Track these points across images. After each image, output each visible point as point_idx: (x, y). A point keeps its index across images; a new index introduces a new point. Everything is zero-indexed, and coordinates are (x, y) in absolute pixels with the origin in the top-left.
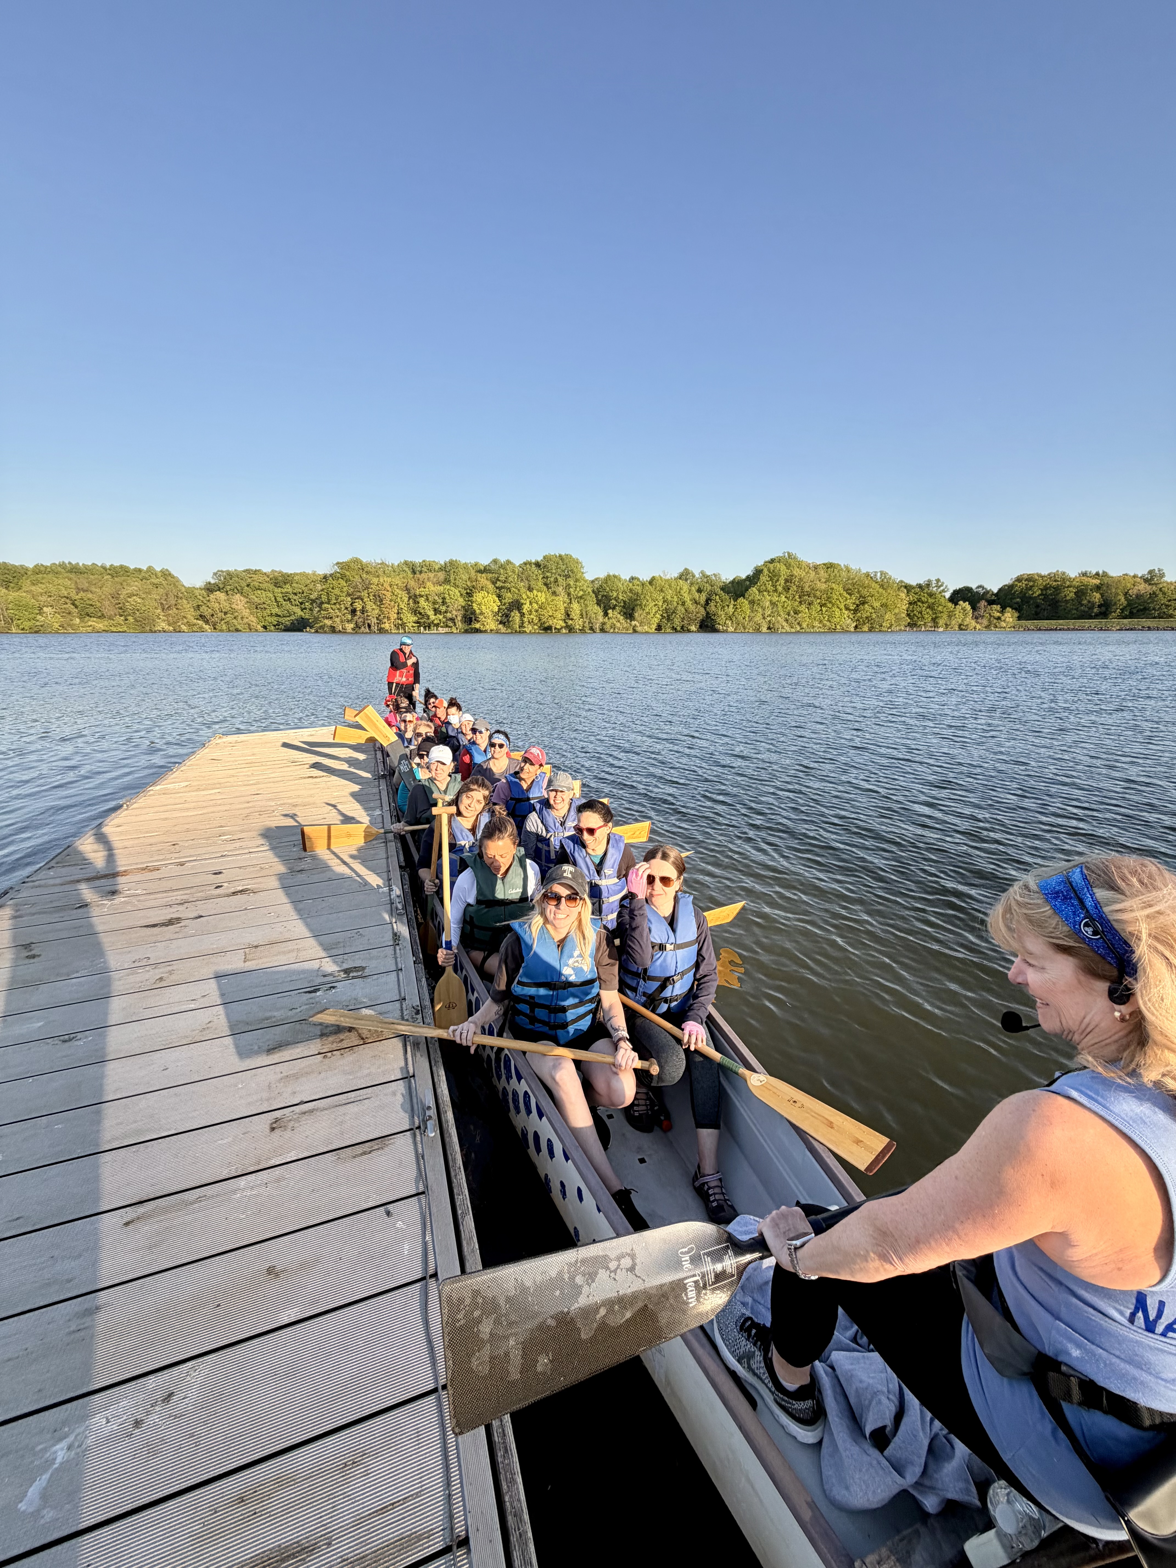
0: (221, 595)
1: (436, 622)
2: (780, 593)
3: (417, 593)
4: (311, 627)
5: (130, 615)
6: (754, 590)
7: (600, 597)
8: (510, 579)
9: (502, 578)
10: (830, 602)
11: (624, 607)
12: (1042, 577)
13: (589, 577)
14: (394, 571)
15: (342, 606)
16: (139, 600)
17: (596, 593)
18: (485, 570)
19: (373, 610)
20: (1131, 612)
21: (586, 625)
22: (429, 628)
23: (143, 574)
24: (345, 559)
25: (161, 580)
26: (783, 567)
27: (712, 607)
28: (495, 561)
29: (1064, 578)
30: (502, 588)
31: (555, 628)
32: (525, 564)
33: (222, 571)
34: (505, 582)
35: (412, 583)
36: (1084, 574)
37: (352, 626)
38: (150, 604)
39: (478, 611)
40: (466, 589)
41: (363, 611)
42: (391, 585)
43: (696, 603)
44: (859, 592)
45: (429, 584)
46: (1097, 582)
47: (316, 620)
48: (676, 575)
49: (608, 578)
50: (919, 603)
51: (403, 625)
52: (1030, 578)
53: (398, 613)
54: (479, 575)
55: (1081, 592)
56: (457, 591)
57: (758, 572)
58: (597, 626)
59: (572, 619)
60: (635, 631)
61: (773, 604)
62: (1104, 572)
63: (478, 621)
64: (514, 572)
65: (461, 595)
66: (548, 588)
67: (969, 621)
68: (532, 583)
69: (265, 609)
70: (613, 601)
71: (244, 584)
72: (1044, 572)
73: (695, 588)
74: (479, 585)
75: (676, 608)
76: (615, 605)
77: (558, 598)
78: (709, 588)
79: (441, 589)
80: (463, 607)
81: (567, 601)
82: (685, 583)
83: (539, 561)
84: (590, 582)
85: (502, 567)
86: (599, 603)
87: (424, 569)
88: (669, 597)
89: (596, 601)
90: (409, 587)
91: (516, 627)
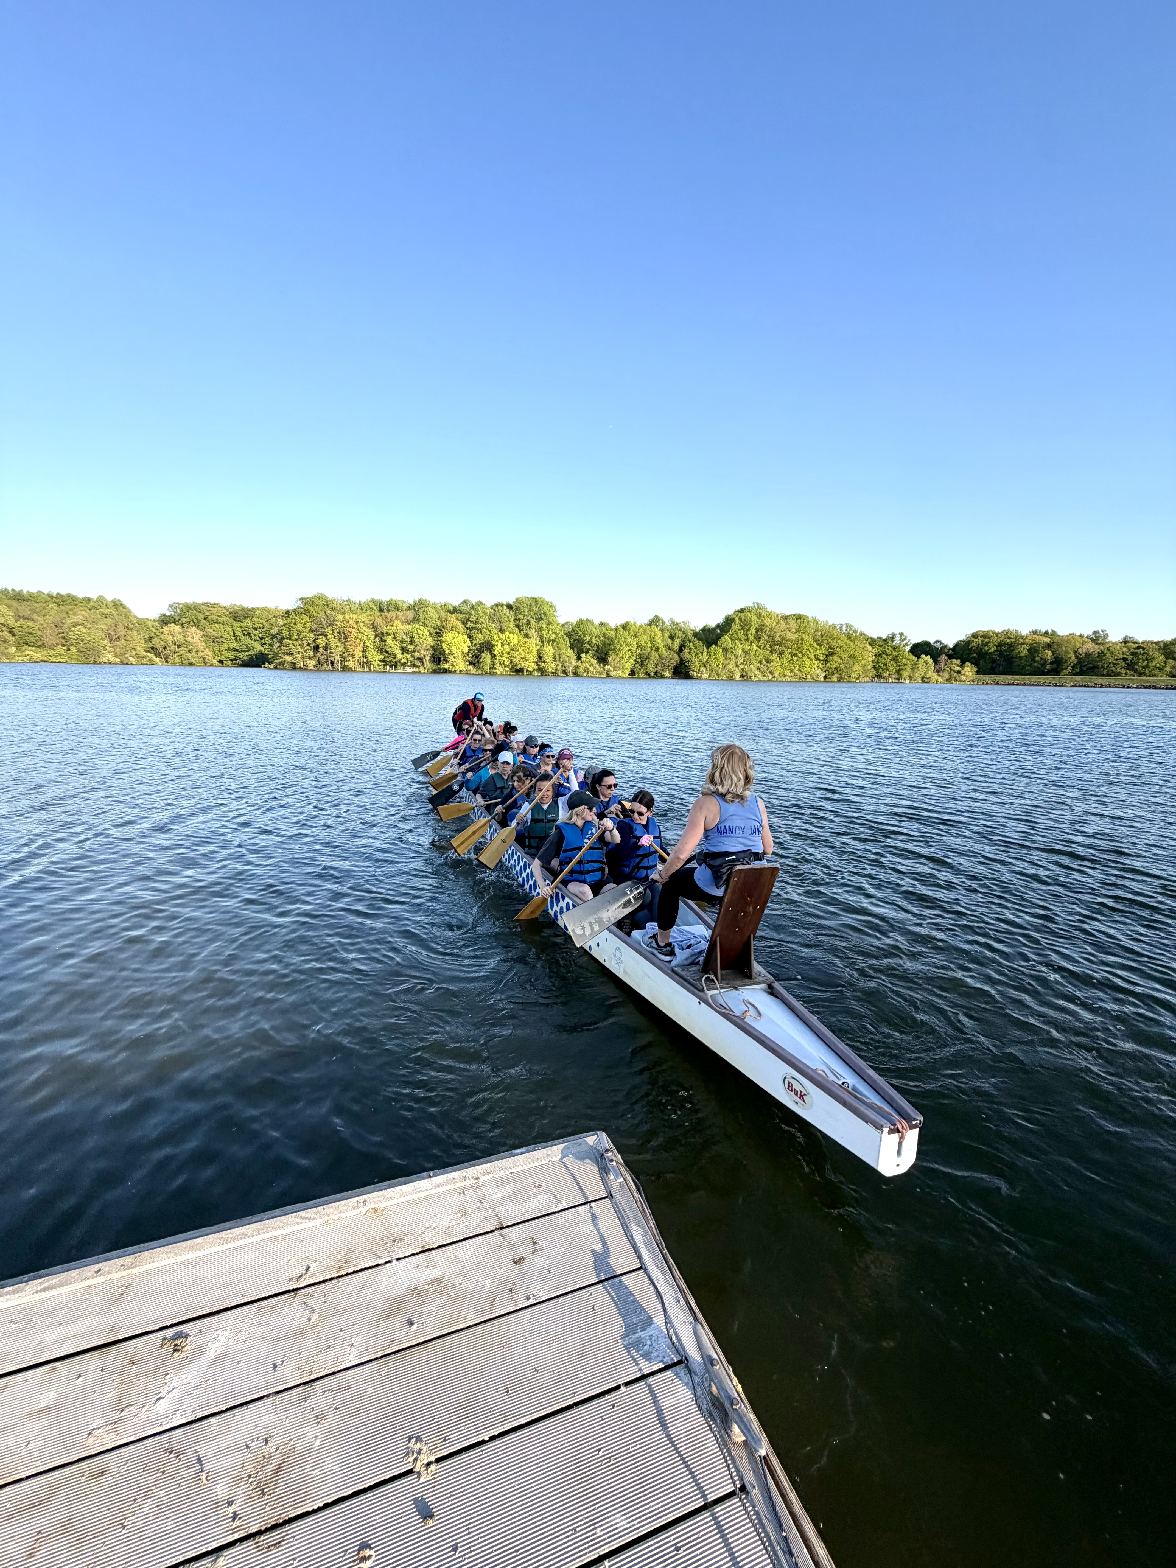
0: (176, 628)
1: (403, 661)
2: (751, 643)
3: (385, 631)
4: (270, 663)
5: (72, 645)
6: (726, 638)
7: (572, 641)
8: (482, 620)
9: (473, 619)
10: (801, 652)
11: (597, 651)
12: (997, 634)
13: (561, 620)
14: (362, 609)
15: (304, 642)
16: (84, 630)
17: (569, 635)
18: (455, 610)
19: (337, 648)
20: (1081, 670)
21: (559, 668)
22: (396, 666)
23: (92, 604)
24: (309, 594)
25: (112, 610)
26: (754, 617)
27: (686, 654)
28: (465, 602)
29: (1018, 637)
30: (473, 628)
31: (527, 671)
32: (497, 605)
33: (178, 604)
34: (476, 623)
35: (379, 621)
36: (1035, 632)
37: (314, 662)
38: (97, 634)
39: (447, 652)
40: (435, 629)
41: (326, 648)
42: (357, 622)
43: (670, 649)
44: (828, 644)
45: (397, 623)
46: (1047, 640)
47: (276, 655)
48: (647, 622)
49: (580, 622)
50: (884, 656)
51: (368, 663)
52: (985, 635)
53: (363, 651)
54: (449, 615)
55: (1033, 650)
56: (426, 631)
57: (729, 621)
58: (570, 670)
59: (544, 662)
60: (608, 676)
61: (746, 653)
62: (1053, 631)
63: (447, 662)
64: (485, 613)
65: (430, 634)
66: (520, 631)
67: (932, 674)
68: (504, 625)
69: (223, 643)
70: (586, 645)
71: (201, 616)
72: (999, 629)
73: (667, 635)
74: (449, 625)
75: (649, 654)
76: (589, 649)
77: (529, 640)
78: (681, 634)
79: (409, 627)
80: (432, 647)
81: (540, 643)
82: (656, 630)
83: (511, 603)
84: (563, 626)
85: (473, 607)
86: (572, 647)
87: (392, 608)
88: (643, 643)
89: (568, 645)
90: (375, 624)
91: (487, 668)
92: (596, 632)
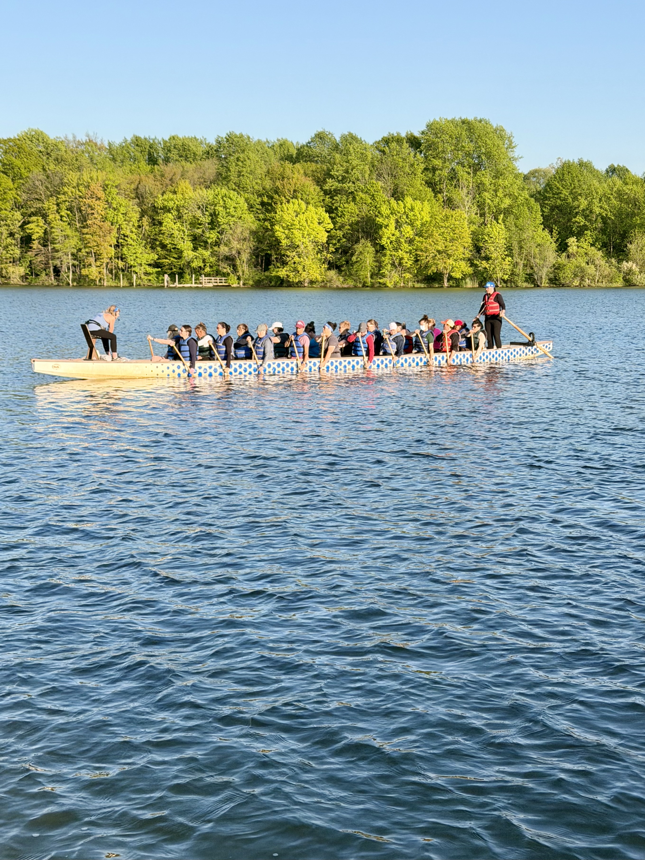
1: (195, 264)
3: (160, 202)
8: (356, 173)
9: (338, 171)
11: (603, 231)
14: (114, 160)
17: (540, 197)
18: (301, 156)
21: (520, 270)
22: (181, 275)
28: (320, 137)
30: (337, 191)
31: (450, 278)
32: (387, 141)
34: (343, 180)
35: (148, 183)
37: (21, 270)
39: (284, 242)
40: (260, 195)
41: (45, 241)
42: (105, 187)
45: (184, 185)
51: (127, 270)
53: (117, 246)
54: (288, 165)
56: (242, 200)
58: (544, 273)
59: (487, 258)
60: (629, 284)
63: (284, 263)
64: (363, 157)
65: (251, 207)
66: (436, 192)
68: (403, 181)
70: (580, 219)
74: (289, 188)
76: (585, 228)
77: (456, 213)
79: (208, 194)
80: (254, 233)
81: (478, 219)
83: (417, 134)
84: (526, 178)
85: (336, 148)
86: (547, 223)
87: (174, 155)
89: (540, 219)
90: (141, 190)
91: (366, 274)
92: (600, 188)
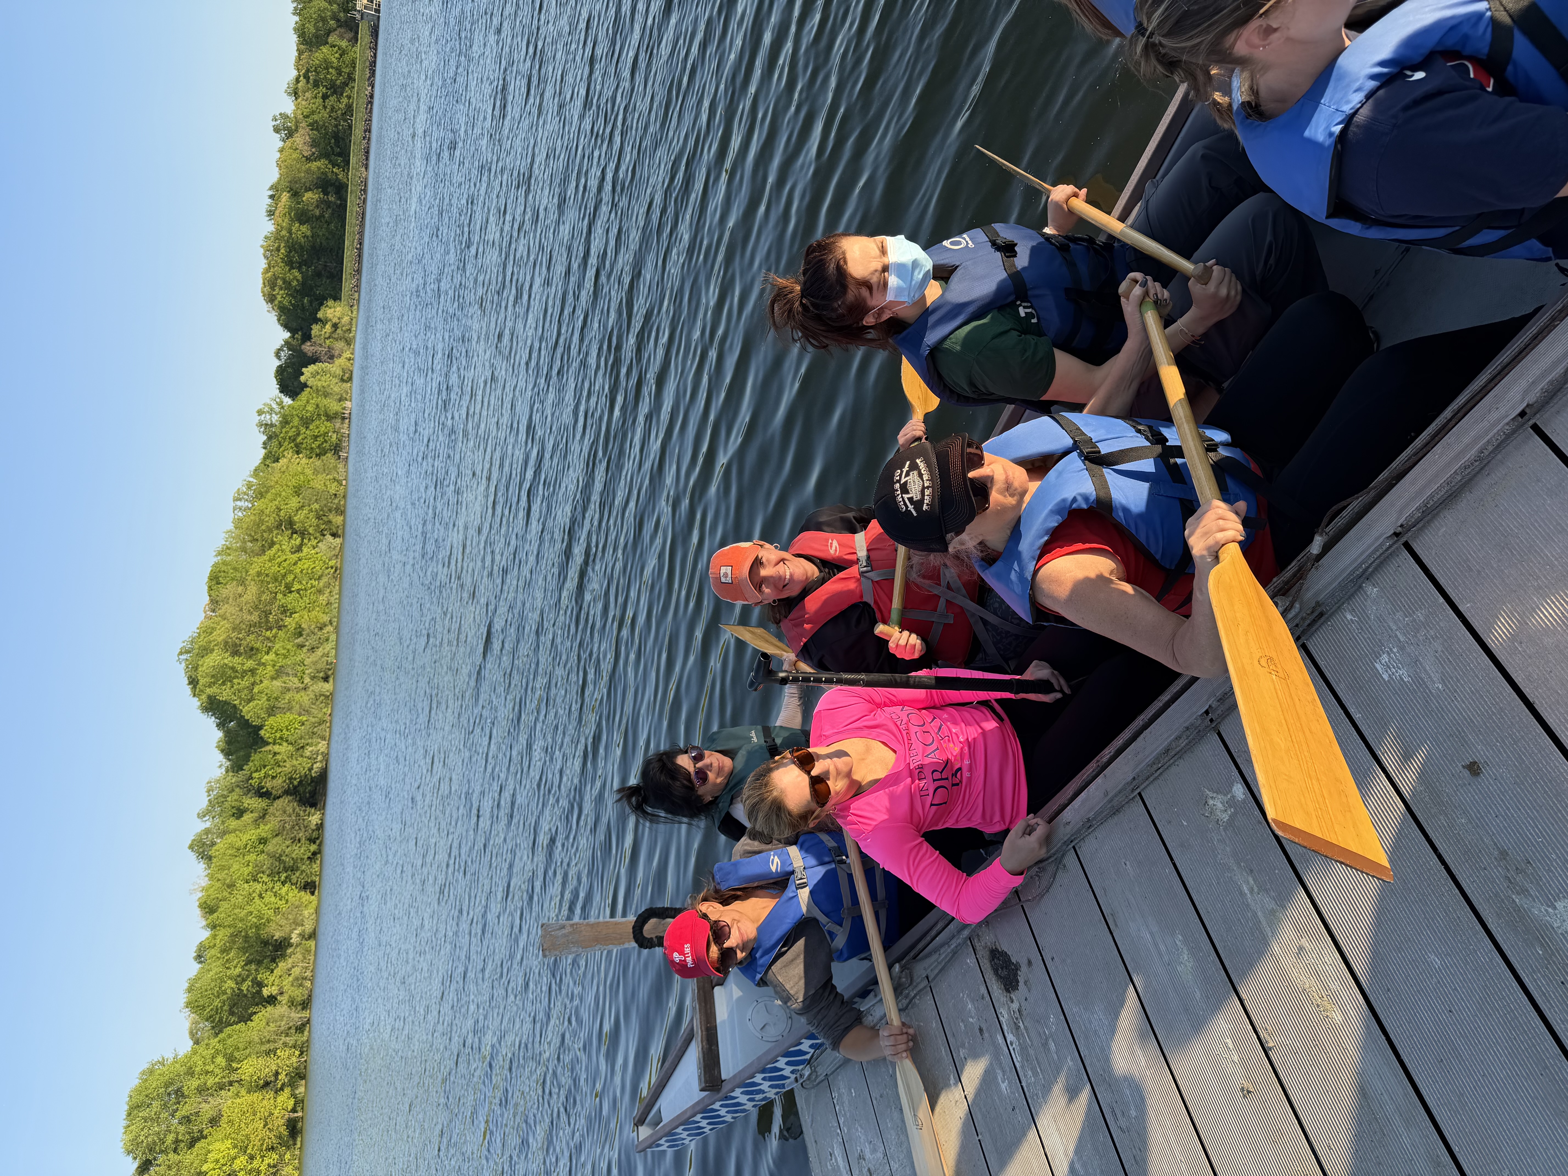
2: (260, 664)
6: (248, 711)
7: (233, 1019)
11: (259, 964)
13: (186, 1046)
17: (218, 1026)
20: (339, 155)
21: (290, 1040)
26: (209, 660)
27: (276, 785)
31: (294, 1110)
36: (271, 213)
43: (263, 815)
44: (270, 531)
46: (285, 197)
48: (202, 865)
49: (194, 1006)
50: (299, 439)
55: (302, 216)
57: (213, 706)
58: (297, 1016)
60: (313, 935)
61: (279, 673)
66: (202, 1137)
67: (337, 367)
70: (245, 987)
73: (233, 823)
75: (271, 856)
76: (254, 981)
77: (226, 1112)
78: (234, 796)
81: (234, 1089)
82: (221, 844)
83: (136, 1164)
84: (197, 1042)
86: (246, 1018)
88: (246, 871)
89: (241, 1026)
92: (216, 968)
